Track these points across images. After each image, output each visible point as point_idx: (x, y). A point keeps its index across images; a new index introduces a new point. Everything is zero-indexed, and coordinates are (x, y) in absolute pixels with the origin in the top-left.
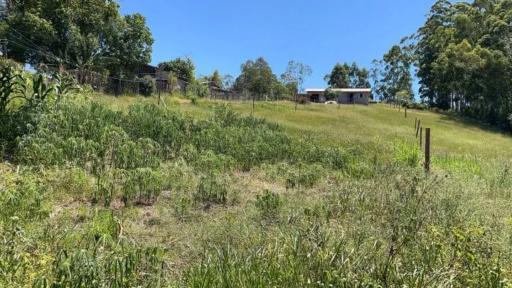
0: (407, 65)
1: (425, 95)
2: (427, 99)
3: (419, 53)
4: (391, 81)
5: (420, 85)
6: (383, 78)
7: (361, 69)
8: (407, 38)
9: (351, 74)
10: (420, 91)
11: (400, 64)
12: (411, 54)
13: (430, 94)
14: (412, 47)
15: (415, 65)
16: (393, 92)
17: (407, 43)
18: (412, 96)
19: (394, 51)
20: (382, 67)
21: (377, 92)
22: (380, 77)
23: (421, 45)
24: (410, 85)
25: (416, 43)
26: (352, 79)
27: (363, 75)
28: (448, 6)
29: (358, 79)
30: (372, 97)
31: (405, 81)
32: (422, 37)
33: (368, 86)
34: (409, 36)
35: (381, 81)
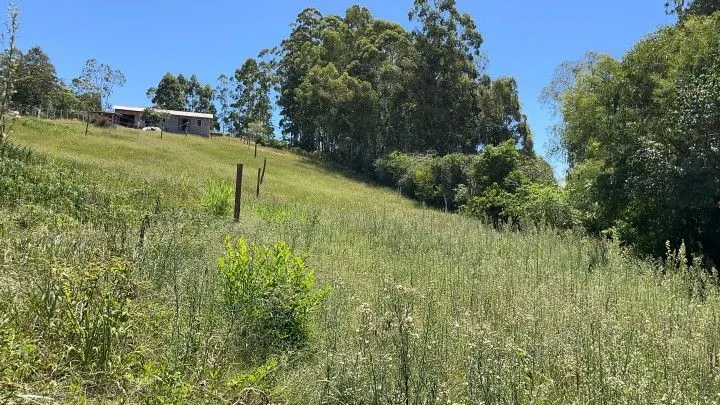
0: (265, 88)
1: (287, 131)
2: (289, 136)
3: (282, 73)
4: (244, 107)
5: (282, 117)
6: (235, 102)
7: (203, 86)
8: (267, 51)
9: (189, 91)
10: (281, 124)
11: (257, 85)
12: (272, 73)
13: (293, 129)
14: (273, 64)
15: (276, 89)
16: (246, 122)
17: (267, 59)
18: (270, 131)
19: (249, 66)
20: (232, 86)
21: (226, 120)
22: (230, 101)
23: (285, 63)
24: (269, 116)
25: (279, 59)
26: (190, 99)
27: (206, 95)
28: (318, 18)
29: (198, 100)
30: (218, 128)
31: (262, 109)
32: (286, 52)
33: (212, 110)
34: (270, 49)
35: (232, 106)
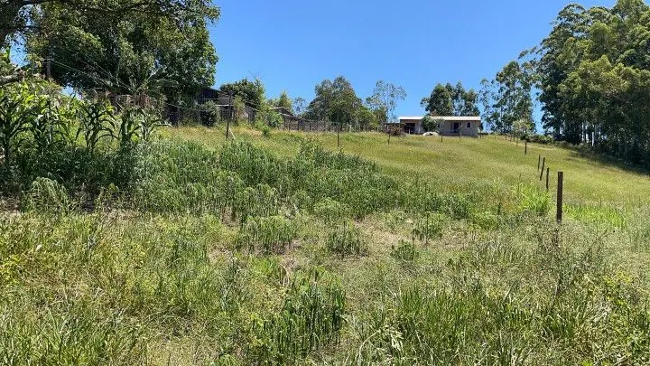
0: (527, 87)
1: (549, 125)
2: (551, 129)
3: (542, 71)
4: (505, 107)
5: (543, 112)
6: (496, 103)
7: (467, 91)
8: (527, 52)
9: (455, 97)
10: (543, 119)
11: (518, 85)
12: (532, 72)
13: (556, 124)
14: (533, 63)
15: (537, 86)
16: (509, 121)
17: (527, 59)
18: (533, 126)
19: (511, 69)
20: (495, 89)
21: (488, 120)
22: (492, 102)
23: (543, 61)
24: (530, 112)
25: (538, 58)
26: (456, 104)
27: (470, 98)
28: (580, 12)
29: (463, 104)
30: (481, 127)
31: (524, 108)
32: (546, 51)
33: (476, 112)
34: (529, 50)
35: (493, 106)
